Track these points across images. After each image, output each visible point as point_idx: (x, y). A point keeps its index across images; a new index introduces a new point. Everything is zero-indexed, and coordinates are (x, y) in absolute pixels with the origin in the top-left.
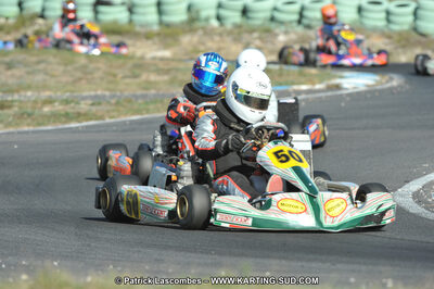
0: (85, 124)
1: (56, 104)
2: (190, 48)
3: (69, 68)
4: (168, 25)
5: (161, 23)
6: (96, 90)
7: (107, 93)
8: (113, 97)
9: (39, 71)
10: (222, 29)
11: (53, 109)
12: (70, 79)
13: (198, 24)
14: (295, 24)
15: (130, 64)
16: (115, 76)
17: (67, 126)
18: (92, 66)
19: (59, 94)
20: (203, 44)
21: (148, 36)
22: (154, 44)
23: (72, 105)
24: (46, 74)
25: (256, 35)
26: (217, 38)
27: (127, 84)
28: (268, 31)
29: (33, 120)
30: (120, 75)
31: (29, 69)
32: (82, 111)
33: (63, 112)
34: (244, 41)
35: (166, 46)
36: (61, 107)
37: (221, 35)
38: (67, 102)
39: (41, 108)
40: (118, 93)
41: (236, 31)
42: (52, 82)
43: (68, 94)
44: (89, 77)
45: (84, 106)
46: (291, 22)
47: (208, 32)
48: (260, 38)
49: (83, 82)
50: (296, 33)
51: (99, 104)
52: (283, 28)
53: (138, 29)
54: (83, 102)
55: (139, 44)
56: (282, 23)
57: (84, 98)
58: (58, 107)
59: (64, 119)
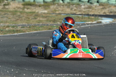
0: (19, 34)
1: (10, 27)
2: (53, 10)
3: (15, 16)
4: (46, 2)
5: (44, 2)
6: (23, 23)
7: (27, 24)
8: (28, 25)
9: (5, 17)
10: (63, 4)
11: (9, 29)
12: (15, 20)
13: (56, 2)
14: (87, 2)
15: (34, 14)
16: (29, 18)
17: (13, 34)
18: (22, 15)
19: (11, 24)
20: (58, 8)
21: (40, 6)
22: (42, 8)
23: (15, 28)
24: (7, 18)
25: (74, 6)
26: (62, 7)
27: (33, 21)
28: (78, 4)
29: (3, 32)
30: (31, 18)
31: (2, 17)
32: (18, 30)
33: (12, 30)
34: (71, 7)
35: (45, 9)
36: (12, 28)
37: (63, 6)
38: (13, 27)
39: (5, 29)
40: (30, 24)
41: (68, 4)
42: (9, 20)
43: (14, 24)
44: (21, 19)
45: (19, 28)
46: (86, 2)
47: (59, 5)
48: (76, 7)
49: (19, 20)
50: (87, 5)
51: (24, 27)
52: (83, 4)
53: (36, 4)
54: (19, 27)
55: (37, 8)
56: (83, 2)
58: (11, 28)
59: (12, 32)
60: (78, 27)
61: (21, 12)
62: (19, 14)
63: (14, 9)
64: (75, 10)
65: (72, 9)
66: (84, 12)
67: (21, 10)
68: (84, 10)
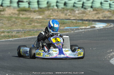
0: (14, 39)
2: (48, 15)
3: (10, 22)
4: (41, 8)
5: (39, 7)
6: (18, 29)
7: (22, 29)
9: (0, 22)
10: (58, 9)
11: (4, 34)
12: (10, 25)
15: (29, 20)
17: (9, 40)
18: (17, 21)
19: (6, 30)
20: (52, 14)
21: (34, 12)
22: (37, 14)
23: (11, 33)
24: (3, 24)
25: (69, 11)
27: (28, 27)
30: (25, 24)
35: (40, 15)
37: (57, 11)
38: (9, 32)
39: (1, 34)
40: (25, 29)
41: (62, 10)
42: (4, 26)
43: (9, 30)
44: (16, 24)
45: (14, 34)
46: (80, 7)
47: (53, 10)
49: (14, 26)
50: (81, 10)
51: (19, 33)
52: (77, 9)
53: (31, 9)
55: (32, 14)
57: (14, 31)
58: (6, 34)
59: (8, 38)
60: (72, 32)
61: (16, 18)
62: (14, 19)
63: (10, 14)
64: (69, 15)
65: (66, 14)
66: (78, 17)
67: (16, 16)
68: (78, 15)
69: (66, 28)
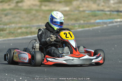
60: (105, 26)
61: (37, 11)
62: (34, 12)
63: (29, 6)
64: (103, 6)
65: (98, 5)
66: (114, 8)
67: (37, 8)
68: (113, 6)
69: (98, 21)
